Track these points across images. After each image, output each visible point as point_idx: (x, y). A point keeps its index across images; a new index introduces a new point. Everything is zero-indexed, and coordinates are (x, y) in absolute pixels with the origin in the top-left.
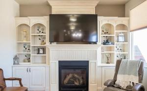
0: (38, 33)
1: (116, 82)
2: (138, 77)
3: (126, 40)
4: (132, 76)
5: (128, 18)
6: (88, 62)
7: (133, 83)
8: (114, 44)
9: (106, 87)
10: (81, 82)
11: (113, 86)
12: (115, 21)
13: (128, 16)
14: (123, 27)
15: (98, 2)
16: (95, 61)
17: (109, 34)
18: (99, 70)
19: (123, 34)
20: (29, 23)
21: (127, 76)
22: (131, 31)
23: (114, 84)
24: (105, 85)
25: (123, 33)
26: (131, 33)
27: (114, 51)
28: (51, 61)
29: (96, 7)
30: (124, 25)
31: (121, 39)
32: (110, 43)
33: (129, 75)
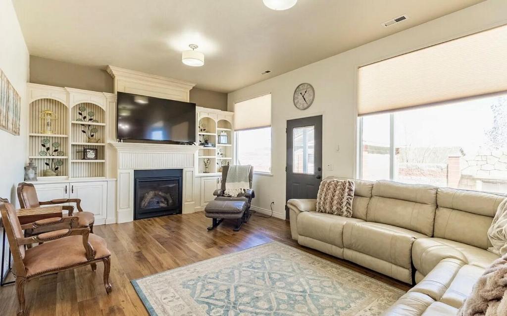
0: (81, 120)
1: (225, 192)
2: (249, 183)
3: (229, 142)
4: (243, 182)
5: (232, 113)
6: (182, 170)
7: (244, 190)
8: (215, 147)
9: (216, 196)
10: (171, 201)
11: (223, 196)
12: (216, 115)
13: (232, 111)
14: (225, 123)
15: (194, 85)
16: (192, 169)
17: (207, 132)
18: (197, 181)
19: (225, 134)
20: (65, 100)
21: (237, 183)
22: (235, 131)
23: (224, 193)
24: (214, 195)
25: (226, 131)
26: (235, 132)
27: (215, 155)
28: (119, 171)
29: (190, 91)
30: (225, 121)
31: (224, 140)
32: (210, 145)
33: (239, 181)
